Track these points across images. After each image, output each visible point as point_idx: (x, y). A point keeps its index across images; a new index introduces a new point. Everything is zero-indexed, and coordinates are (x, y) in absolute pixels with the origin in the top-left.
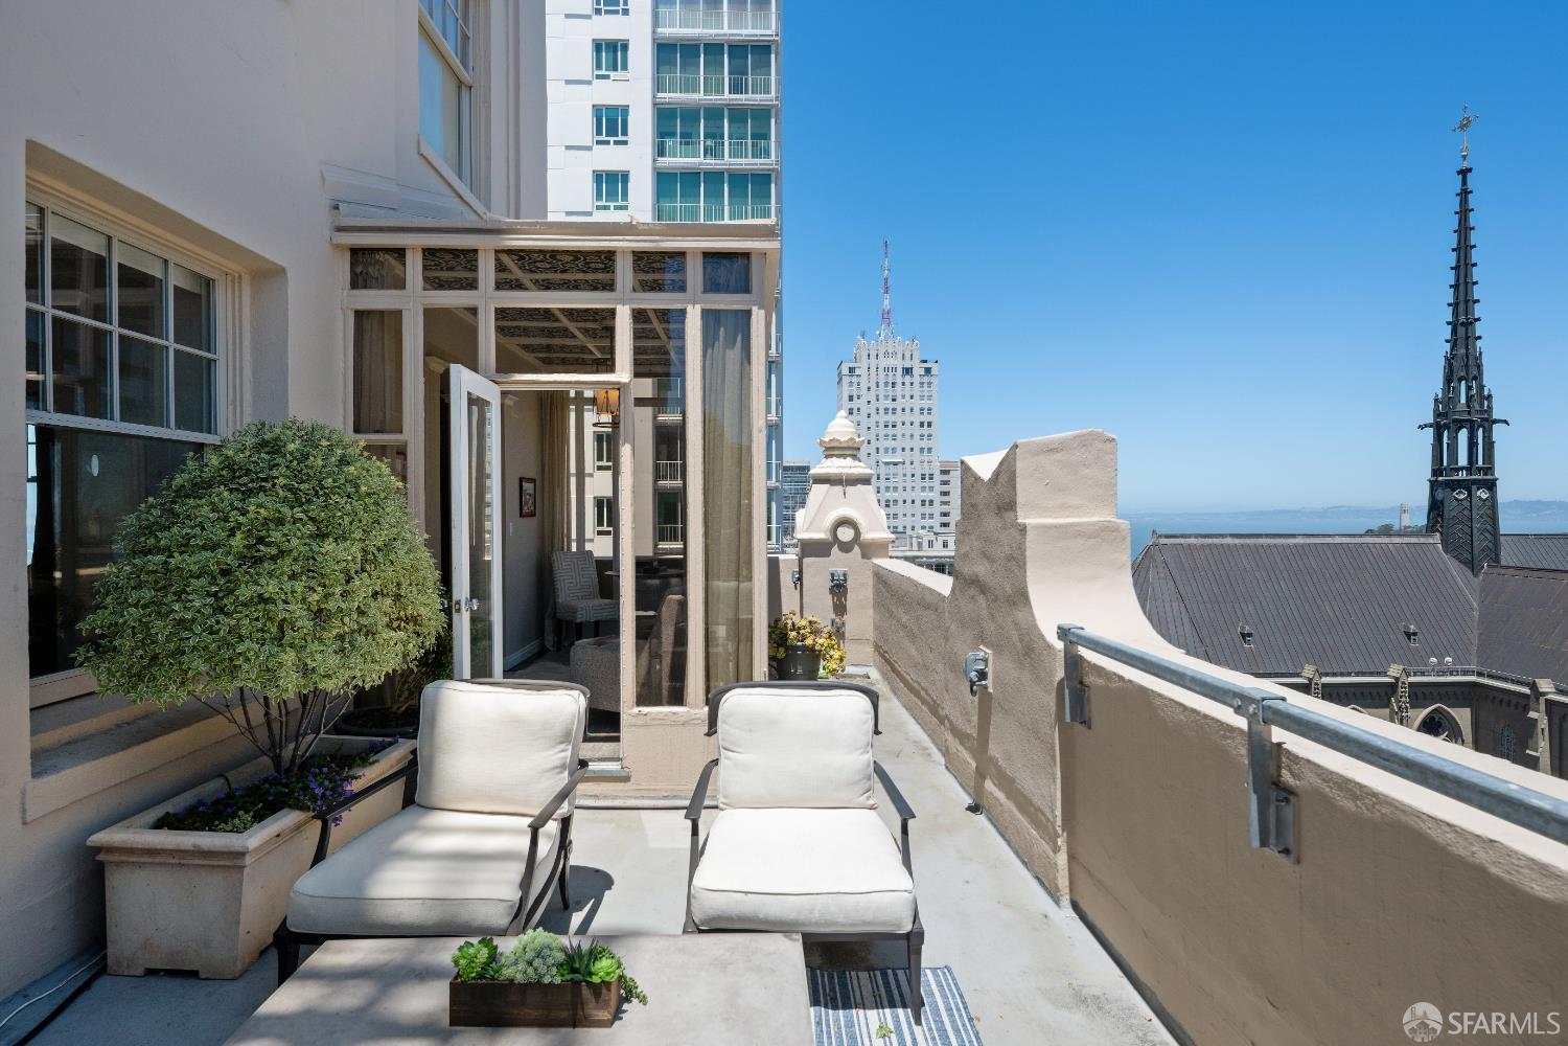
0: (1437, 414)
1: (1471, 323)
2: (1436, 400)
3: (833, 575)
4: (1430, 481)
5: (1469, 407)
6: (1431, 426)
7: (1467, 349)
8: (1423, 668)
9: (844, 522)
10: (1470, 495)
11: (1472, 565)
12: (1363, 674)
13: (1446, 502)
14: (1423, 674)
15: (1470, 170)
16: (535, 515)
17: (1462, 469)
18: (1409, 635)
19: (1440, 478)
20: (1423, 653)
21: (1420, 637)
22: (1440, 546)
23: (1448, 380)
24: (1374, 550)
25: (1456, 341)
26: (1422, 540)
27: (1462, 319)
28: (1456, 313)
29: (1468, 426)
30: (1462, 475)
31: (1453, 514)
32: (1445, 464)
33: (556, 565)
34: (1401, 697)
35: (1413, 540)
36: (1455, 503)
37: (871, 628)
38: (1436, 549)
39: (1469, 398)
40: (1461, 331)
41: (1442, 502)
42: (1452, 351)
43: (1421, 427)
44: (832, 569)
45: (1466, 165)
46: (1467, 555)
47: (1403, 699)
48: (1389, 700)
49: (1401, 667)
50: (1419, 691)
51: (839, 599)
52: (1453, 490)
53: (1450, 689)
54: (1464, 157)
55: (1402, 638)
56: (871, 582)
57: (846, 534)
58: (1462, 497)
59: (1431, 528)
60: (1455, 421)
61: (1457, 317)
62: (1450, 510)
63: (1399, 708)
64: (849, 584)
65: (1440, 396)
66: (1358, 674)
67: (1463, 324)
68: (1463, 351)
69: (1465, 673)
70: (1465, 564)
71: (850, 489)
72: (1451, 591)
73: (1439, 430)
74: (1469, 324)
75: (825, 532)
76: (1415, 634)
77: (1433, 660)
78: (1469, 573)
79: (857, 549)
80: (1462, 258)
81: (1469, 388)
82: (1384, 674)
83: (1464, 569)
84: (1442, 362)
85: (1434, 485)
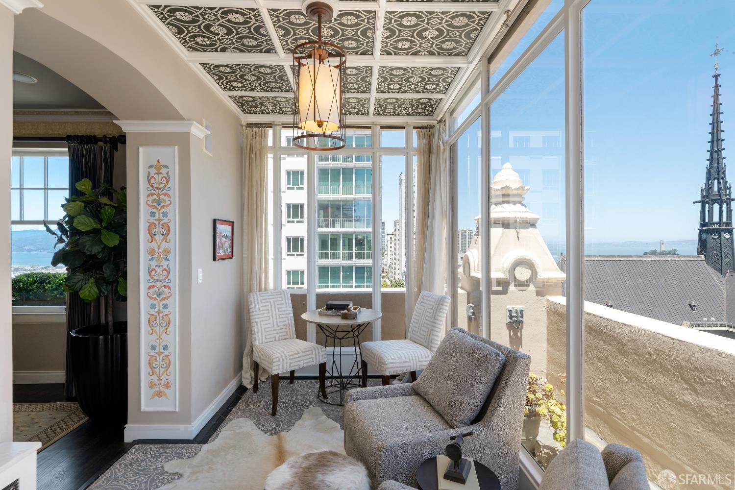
0: (703, 196)
1: (720, 151)
2: (702, 189)
3: (510, 311)
4: (699, 229)
5: (719, 192)
6: (699, 202)
7: (718, 164)
8: (700, 323)
9: (521, 263)
10: (720, 236)
11: (721, 271)
13: (708, 240)
15: (719, 75)
16: (232, 257)
17: (716, 223)
18: (691, 306)
19: (704, 228)
20: (699, 316)
21: (697, 307)
23: (708, 179)
25: (712, 160)
26: (696, 259)
29: (719, 202)
30: (716, 226)
32: (707, 221)
33: (253, 306)
35: (691, 259)
36: (712, 240)
37: (545, 361)
38: (703, 263)
39: (719, 188)
40: (715, 155)
41: (705, 240)
42: (710, 165)
43: (694, 203)
44: (510, 307)
45: (717, 73)
46: (719, 266)
49: (690, 323)
51: (515, 334)
52: (711, 234)
54: (716, 69)
55: (688, 308)
56: (544, 318)
57: (523, 274)
58: (716, 237)
59: (700, 254)
60: (712, 199)
61: (713, 148)
62: (710, 244)
64: (525, 320)
65: (704, 187)
67: (716, 151)
68: (716, 165)
69: (722, 325)
71: (522, 232)
72: (711, 284)
73: (703, 204)
75: (504, 272)
76: (694, 306)
77: (705, 319)
78: (720, 275)
79: (532, 288)
81: (719, 183)
83: (718, 273)
84: (705, 171)
85: (701, 232)
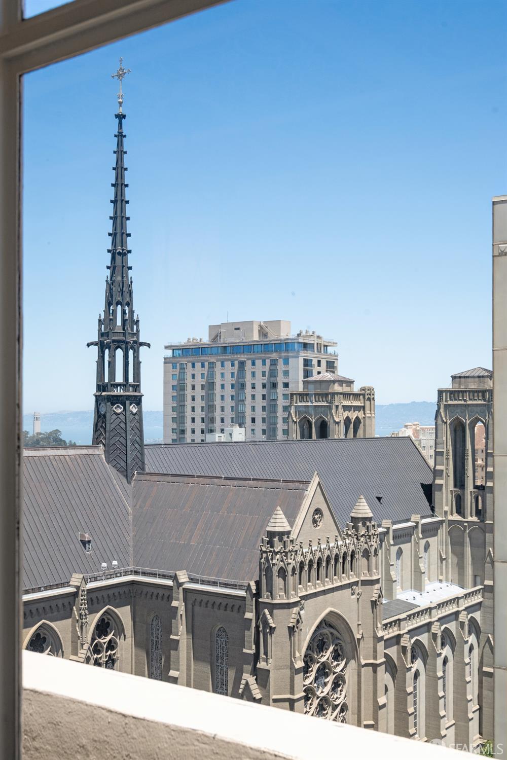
0: (101, 335)
1: (125, 254)
2: (100, 321)
4: (96, 396)
5: (124, 330)
6: (96, 344)
7: (123, 277)
8: (96, 574)
10: (125, 409)
11: (126, 473)
12: (51, 587)
13: (108, 415)
14: (96, 579)
15: (124, 117)
17: (120, 385)
18: (84, 543)
19: (104, 394)
20: (95, 559)
21: (93, 543)
22: (103, 456)
23: (109, 304)
24: (54, 463)
25: (115, 268)
26: (91, 451)
27: (119, 249)
28: (114, 243)
29: (123, 346)
30: (119, 392)
31: (113, 426)
32: (106, 380)
34: (81, 605)
35: (84, 452)
36: (114, 417)
38: (101, 459)
39: (124, 321)
40: (118, 258)
41: (105, 416)
42: (112, 276)
43: (88, 345)
45: (121, 111)
46: (123, 464)
47: (83, 606)
48: (72, 609)
49: (81, 576)
50: (94, 596)
52: (113, 404)
53: (116, 591)
54: (120, 103)
55: (79, 546)
58: (119, 411)
59: (96, 441)
60: (114, 341)
61: (115, 246)
62: (111, 422)
63: (80, 615)
65: (103, 317)
66: (47, 588)
67: (119, 254)
68: (119, 278)
69: (126, 573)
70: (121, 472)
72: (112, 498)
73: (102, 346)
74: (124, 254)
76: (89, 542)
77: (104, 565)
78: (124, 480)
80: (119, 194)
81: (124, 312)
82: (66, 584)
83: (121, 477)
84: (104, 287)
85: (98, 399)
